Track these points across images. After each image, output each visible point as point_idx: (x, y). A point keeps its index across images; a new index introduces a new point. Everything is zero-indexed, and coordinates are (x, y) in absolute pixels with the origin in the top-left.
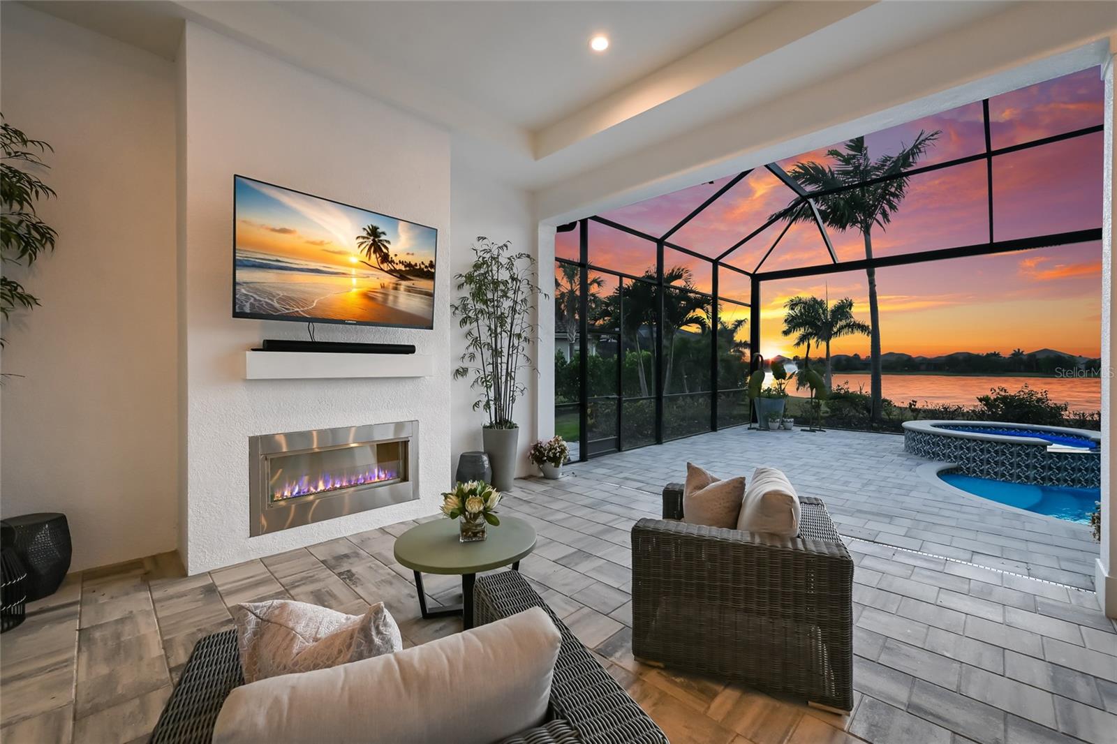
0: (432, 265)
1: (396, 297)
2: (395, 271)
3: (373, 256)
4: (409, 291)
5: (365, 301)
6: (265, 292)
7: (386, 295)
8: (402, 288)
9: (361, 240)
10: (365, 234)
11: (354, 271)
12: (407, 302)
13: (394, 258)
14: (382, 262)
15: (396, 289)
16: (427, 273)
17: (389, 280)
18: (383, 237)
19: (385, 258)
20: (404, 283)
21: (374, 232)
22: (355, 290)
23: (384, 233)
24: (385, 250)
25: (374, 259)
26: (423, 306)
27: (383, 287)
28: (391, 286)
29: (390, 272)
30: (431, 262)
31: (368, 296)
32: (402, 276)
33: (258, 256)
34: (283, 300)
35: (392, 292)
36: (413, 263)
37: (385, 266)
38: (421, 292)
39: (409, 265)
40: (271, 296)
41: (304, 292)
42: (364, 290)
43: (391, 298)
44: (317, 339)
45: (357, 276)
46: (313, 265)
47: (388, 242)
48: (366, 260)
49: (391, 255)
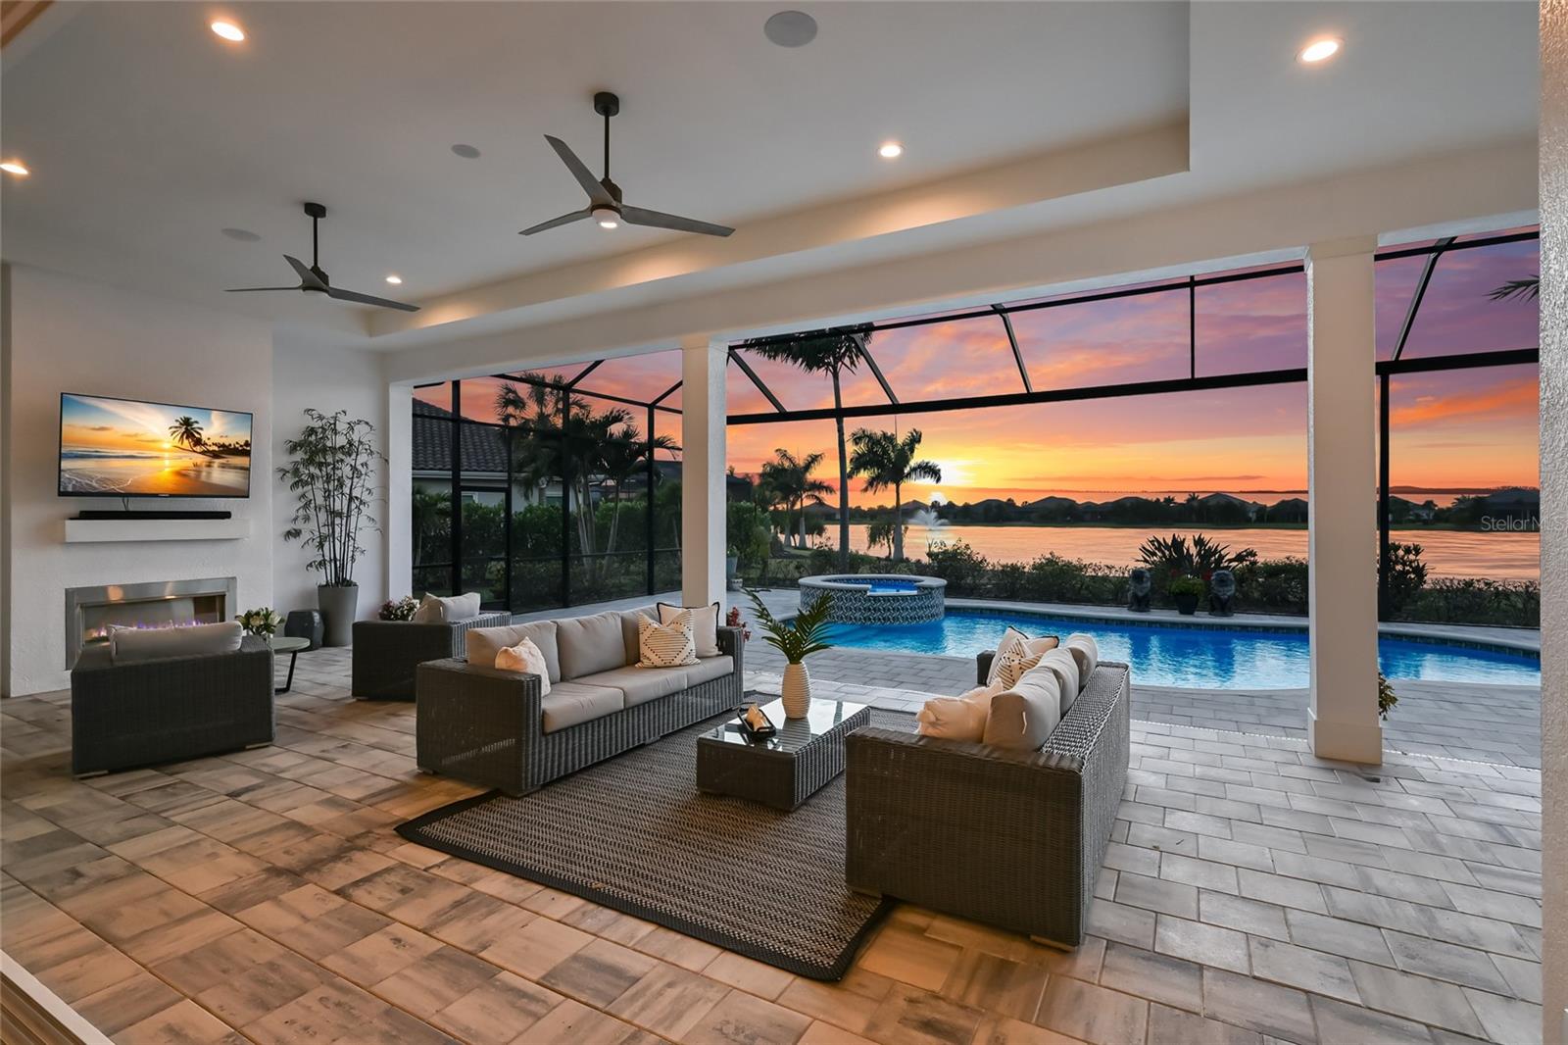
0: (247, 444)
1: (209, 473)
2: (208, 451)
3: (186, 442)
4: (223, 467)
5: (178, 478)
6: (85, 475)
7: (199, 472)
8: (215, 465)
9: (174, 430)
10: (177, 424)
11: (166, 455)
12: (220, 475)
13: (207, 441)
14: (195, 445)
15: (209, 465)
16: (244, 451)
17: (201, 459)
18: (195, 425)
19: (198, 442)
20: (217, 461)
21: (187, 422)
22: (167, 470)
23: (196, 422)
24: (197, 436)
25: (186, 443)
26: (240, 479)
27: (195, 465)
28: (204, 464)
29: (203, 453)
30: (247, 441)
31: (180, 474)
32: (215, 455)
33: (80, 450)
34: (99, 481)
35: (205, 469)
36: (227, 444)
37: (198, 449)
38: (236, 468)
39: (223, 446)
40: (91, 478)
41: (119, 474)
42: (177, 469)
43: (204, 474)
44: (131, 509)
45: (169, 459)
46: (128, 453)
47: (201, 429)
48: (179, 445)
49: (204, 438)
